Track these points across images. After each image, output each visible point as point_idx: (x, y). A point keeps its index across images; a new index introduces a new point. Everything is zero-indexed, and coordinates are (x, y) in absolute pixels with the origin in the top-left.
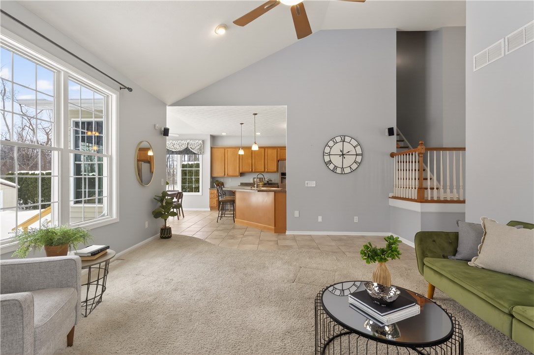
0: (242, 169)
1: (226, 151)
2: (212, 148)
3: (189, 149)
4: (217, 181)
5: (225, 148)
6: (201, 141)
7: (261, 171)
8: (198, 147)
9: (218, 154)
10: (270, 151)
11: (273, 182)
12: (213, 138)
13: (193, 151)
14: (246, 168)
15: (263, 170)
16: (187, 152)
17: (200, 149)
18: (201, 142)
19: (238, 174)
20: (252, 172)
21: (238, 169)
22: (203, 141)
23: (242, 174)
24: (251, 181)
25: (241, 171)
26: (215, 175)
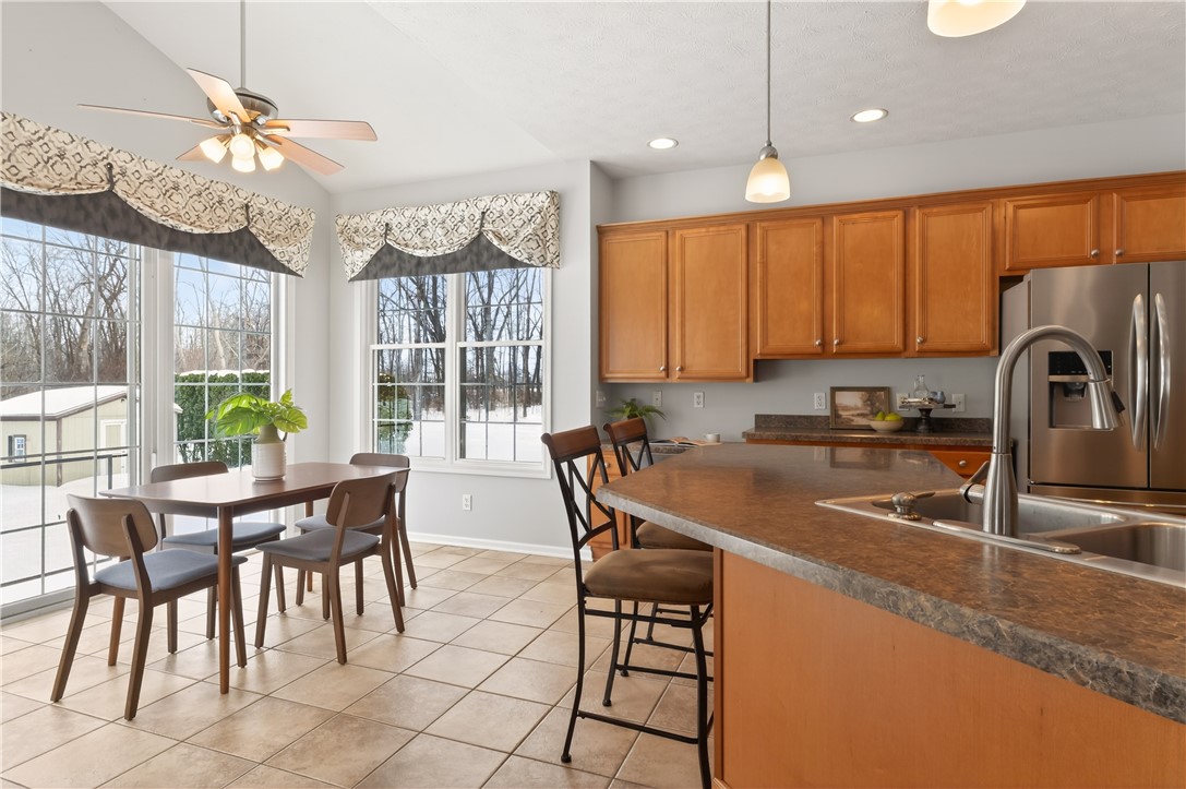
0: (765, 342)
1: (675, 244)
2: (601, 233)
3: (490, 243)
4: (633, 404)
5: (669, 228)
6: (543, 197)
7: (885, 344)
8: (529, 229)
9: (635, 258)
10: (941, 225)
11: (960, 412)
12: (610, 180)
13: (504, 249)
14: (792, 333)
15: (897, 342)
16: (479, 255)
17: (540, 238)
18: (542, 200)
19: (740, 367)
20: (823, 353)
21: (741, 340)
22: (556, 197)
23: (762, 369)
24: (818, 406)
25: (758, 350)
26: (619, 372)
